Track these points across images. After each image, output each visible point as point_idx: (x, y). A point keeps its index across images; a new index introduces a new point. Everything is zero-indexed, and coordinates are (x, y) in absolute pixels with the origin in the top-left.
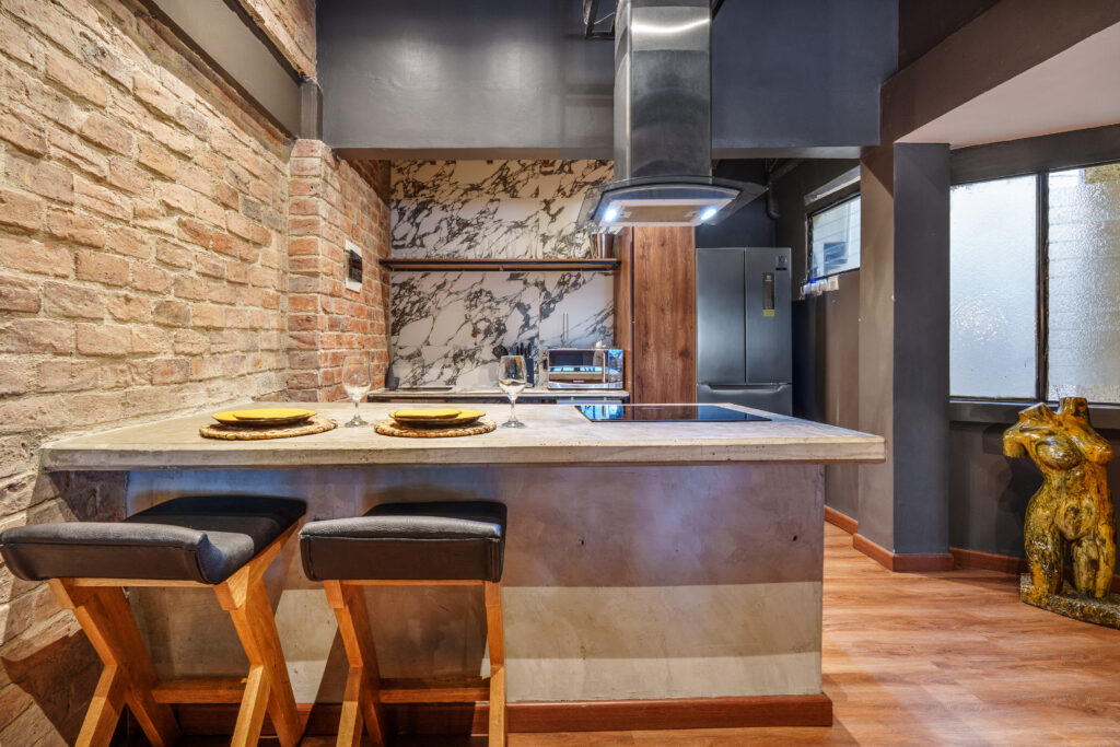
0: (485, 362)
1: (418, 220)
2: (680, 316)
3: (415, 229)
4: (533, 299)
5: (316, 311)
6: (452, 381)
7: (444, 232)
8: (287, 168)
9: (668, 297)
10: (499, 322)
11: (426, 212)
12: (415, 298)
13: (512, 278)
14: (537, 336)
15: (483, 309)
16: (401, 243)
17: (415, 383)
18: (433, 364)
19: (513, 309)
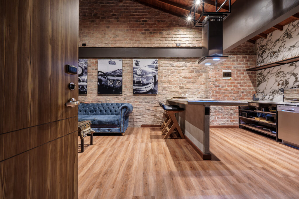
1: (263, 56)
3: (262, 58)
6: (272, 100)
7: (269, 57)
10: (286, 80)
11: (265, 53)
12: (262, 77)
13: (291, 65)
15: (281, 77)
16: (259, 63)
17: (263, 100)
18: (267, 94)
19: (291, 76)
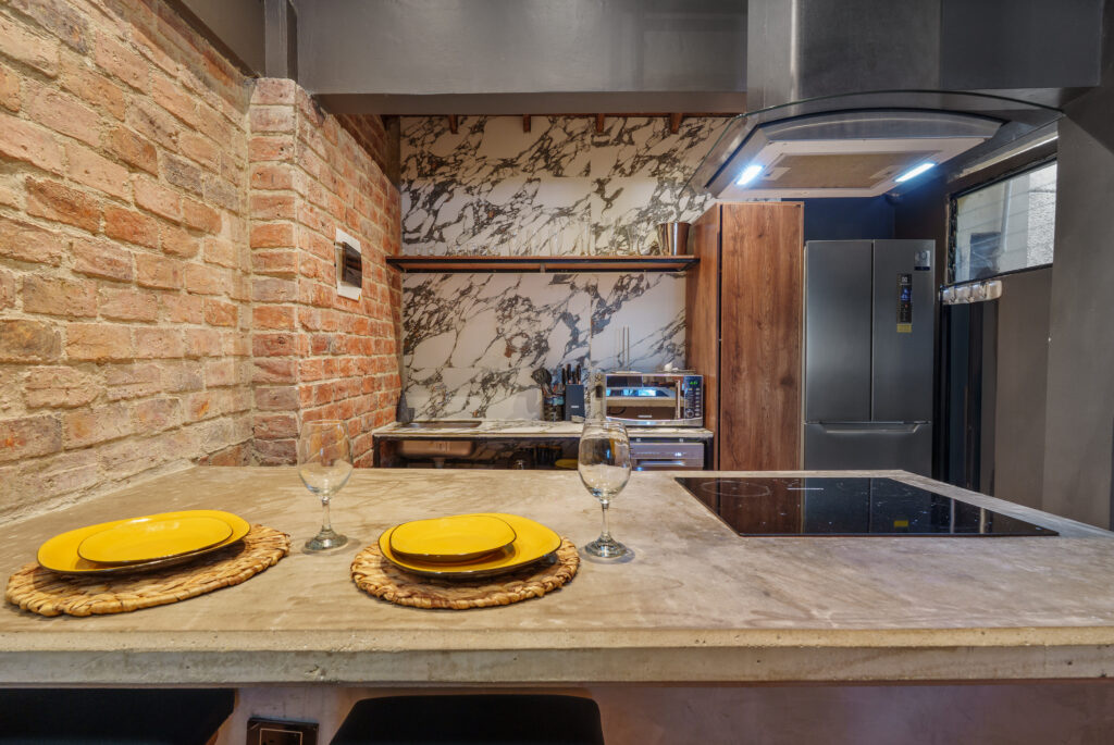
0: (521, 389)
1: (436, 206)
2: (781, 332)
3: (431, 218)
4: (583, 307)
5: (292, 329)
6: (481, 412)
7: (470, 222)
8: (246, 122)
9: (767, 307)
10: (539, 336)
11: (445, 196)
12: (432, 307)
13: (556, 281)
14: (588, 355)
15: (519, 321)
16: (414, 236)
17: (434, 415)
18: (456, 390)
19: (558, 321)
